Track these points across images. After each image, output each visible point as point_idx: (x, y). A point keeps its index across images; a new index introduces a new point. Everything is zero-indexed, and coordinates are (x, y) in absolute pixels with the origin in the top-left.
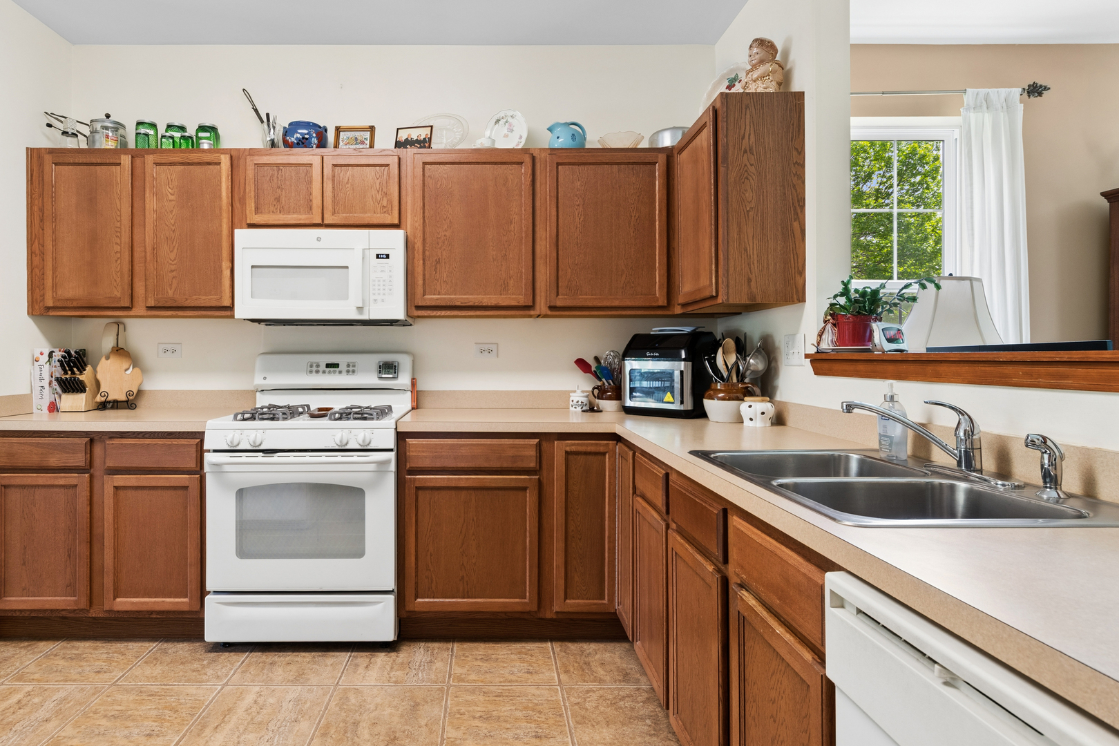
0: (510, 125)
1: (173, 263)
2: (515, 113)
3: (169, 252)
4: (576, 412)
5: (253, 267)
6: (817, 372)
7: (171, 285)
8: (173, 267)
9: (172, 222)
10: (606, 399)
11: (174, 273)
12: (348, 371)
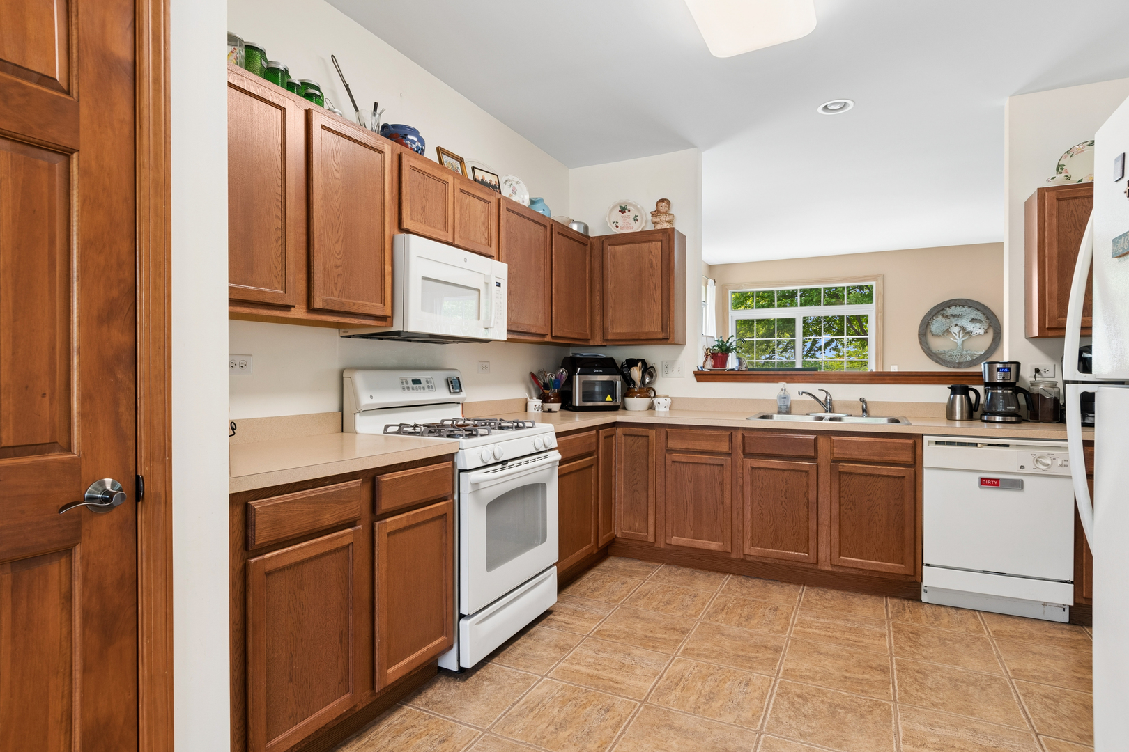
0: (514, 188)
1: (338, 257)
2: (520, 181)
3: (334, 242)
4: (538, 413)
5: (424, 278)
6: (698, 381)
7: (336, 284)
8: (339, 262)
9: (337, 205)
10: (551, 403)
11: (339, 270)
12: (429, 387)
